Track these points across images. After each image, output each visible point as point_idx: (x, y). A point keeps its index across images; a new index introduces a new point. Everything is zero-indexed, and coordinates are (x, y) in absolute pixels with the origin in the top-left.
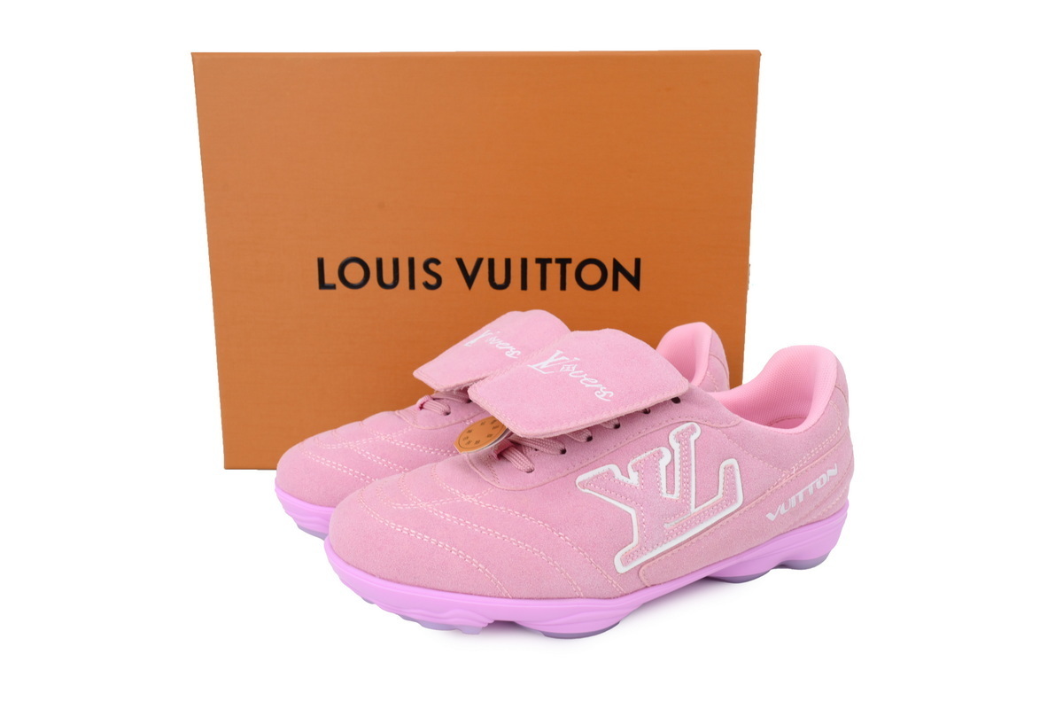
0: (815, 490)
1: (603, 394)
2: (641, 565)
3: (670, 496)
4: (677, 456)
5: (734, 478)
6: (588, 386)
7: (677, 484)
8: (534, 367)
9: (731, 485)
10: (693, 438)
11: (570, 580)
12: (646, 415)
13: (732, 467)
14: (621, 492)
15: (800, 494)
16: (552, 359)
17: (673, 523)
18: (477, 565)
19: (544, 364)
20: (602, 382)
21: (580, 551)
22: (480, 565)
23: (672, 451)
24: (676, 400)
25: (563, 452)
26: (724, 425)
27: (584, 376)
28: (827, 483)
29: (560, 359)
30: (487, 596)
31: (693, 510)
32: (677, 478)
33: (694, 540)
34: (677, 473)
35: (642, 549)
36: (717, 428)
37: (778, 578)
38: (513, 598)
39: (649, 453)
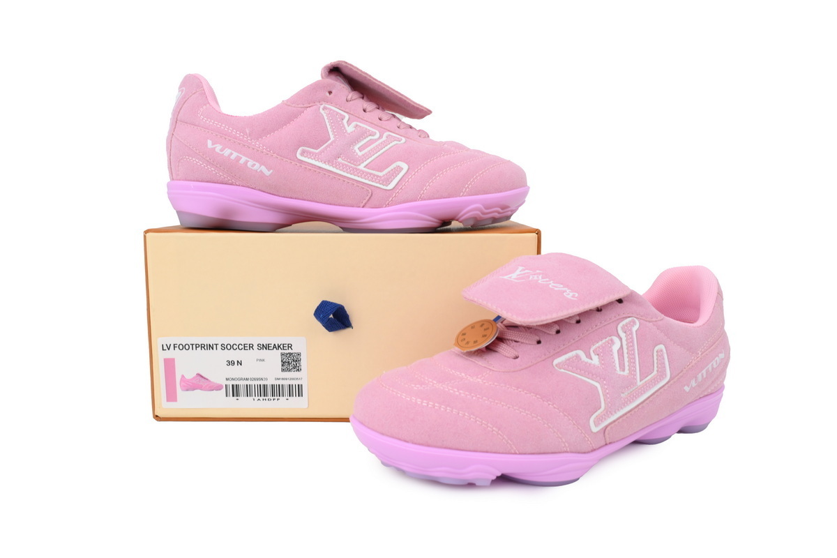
0: (713, 368)
1: (569, 295)
2: (607, 427)
3: (622, 373)
4: (624, 343)
5: (663, 359)
6: (556, 289)
7: (627, 364)
8: (506, 277)
9: (662, 365)
10: (635, 328)
11: (561, 438)
12: (599, 313)
13: (661, 351)
14: (588, 370)
15: (704, 372)
16: (518, 272)
17: (626, 394)
18: (492, 428)
19: (514, 276)
20: (567, 286)
21: (565, 415)
22: (494, 428)
23: (621, 339)
24: (620, 301)
25: (539, 342)
26: (654, 319)
27: (551, 282)
28: (720, 364)
29: (524, 272)
30: (499, 453)
31: (639, 383)
32: (626, 360)
33: (640, 407)
34: (626, 355)
35: (609, 412)
36: (650, 322)
37: (678, 441)
38: (520, 454)
39: (604, 341)
